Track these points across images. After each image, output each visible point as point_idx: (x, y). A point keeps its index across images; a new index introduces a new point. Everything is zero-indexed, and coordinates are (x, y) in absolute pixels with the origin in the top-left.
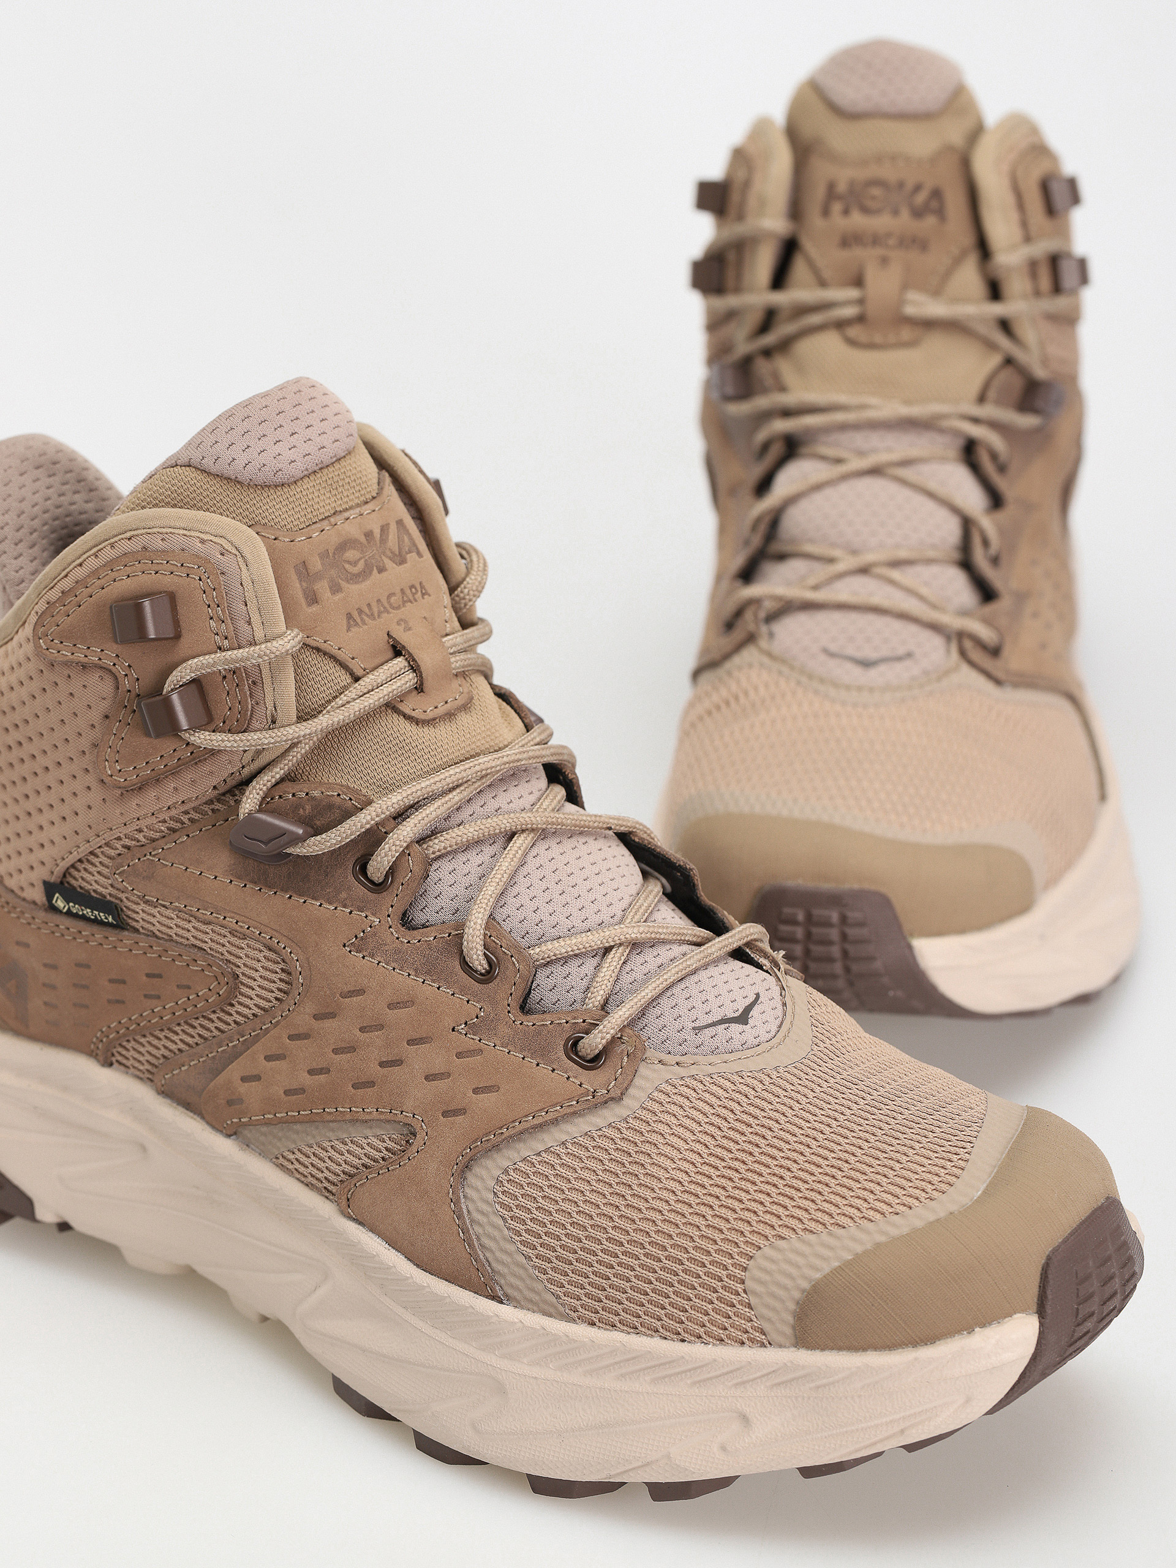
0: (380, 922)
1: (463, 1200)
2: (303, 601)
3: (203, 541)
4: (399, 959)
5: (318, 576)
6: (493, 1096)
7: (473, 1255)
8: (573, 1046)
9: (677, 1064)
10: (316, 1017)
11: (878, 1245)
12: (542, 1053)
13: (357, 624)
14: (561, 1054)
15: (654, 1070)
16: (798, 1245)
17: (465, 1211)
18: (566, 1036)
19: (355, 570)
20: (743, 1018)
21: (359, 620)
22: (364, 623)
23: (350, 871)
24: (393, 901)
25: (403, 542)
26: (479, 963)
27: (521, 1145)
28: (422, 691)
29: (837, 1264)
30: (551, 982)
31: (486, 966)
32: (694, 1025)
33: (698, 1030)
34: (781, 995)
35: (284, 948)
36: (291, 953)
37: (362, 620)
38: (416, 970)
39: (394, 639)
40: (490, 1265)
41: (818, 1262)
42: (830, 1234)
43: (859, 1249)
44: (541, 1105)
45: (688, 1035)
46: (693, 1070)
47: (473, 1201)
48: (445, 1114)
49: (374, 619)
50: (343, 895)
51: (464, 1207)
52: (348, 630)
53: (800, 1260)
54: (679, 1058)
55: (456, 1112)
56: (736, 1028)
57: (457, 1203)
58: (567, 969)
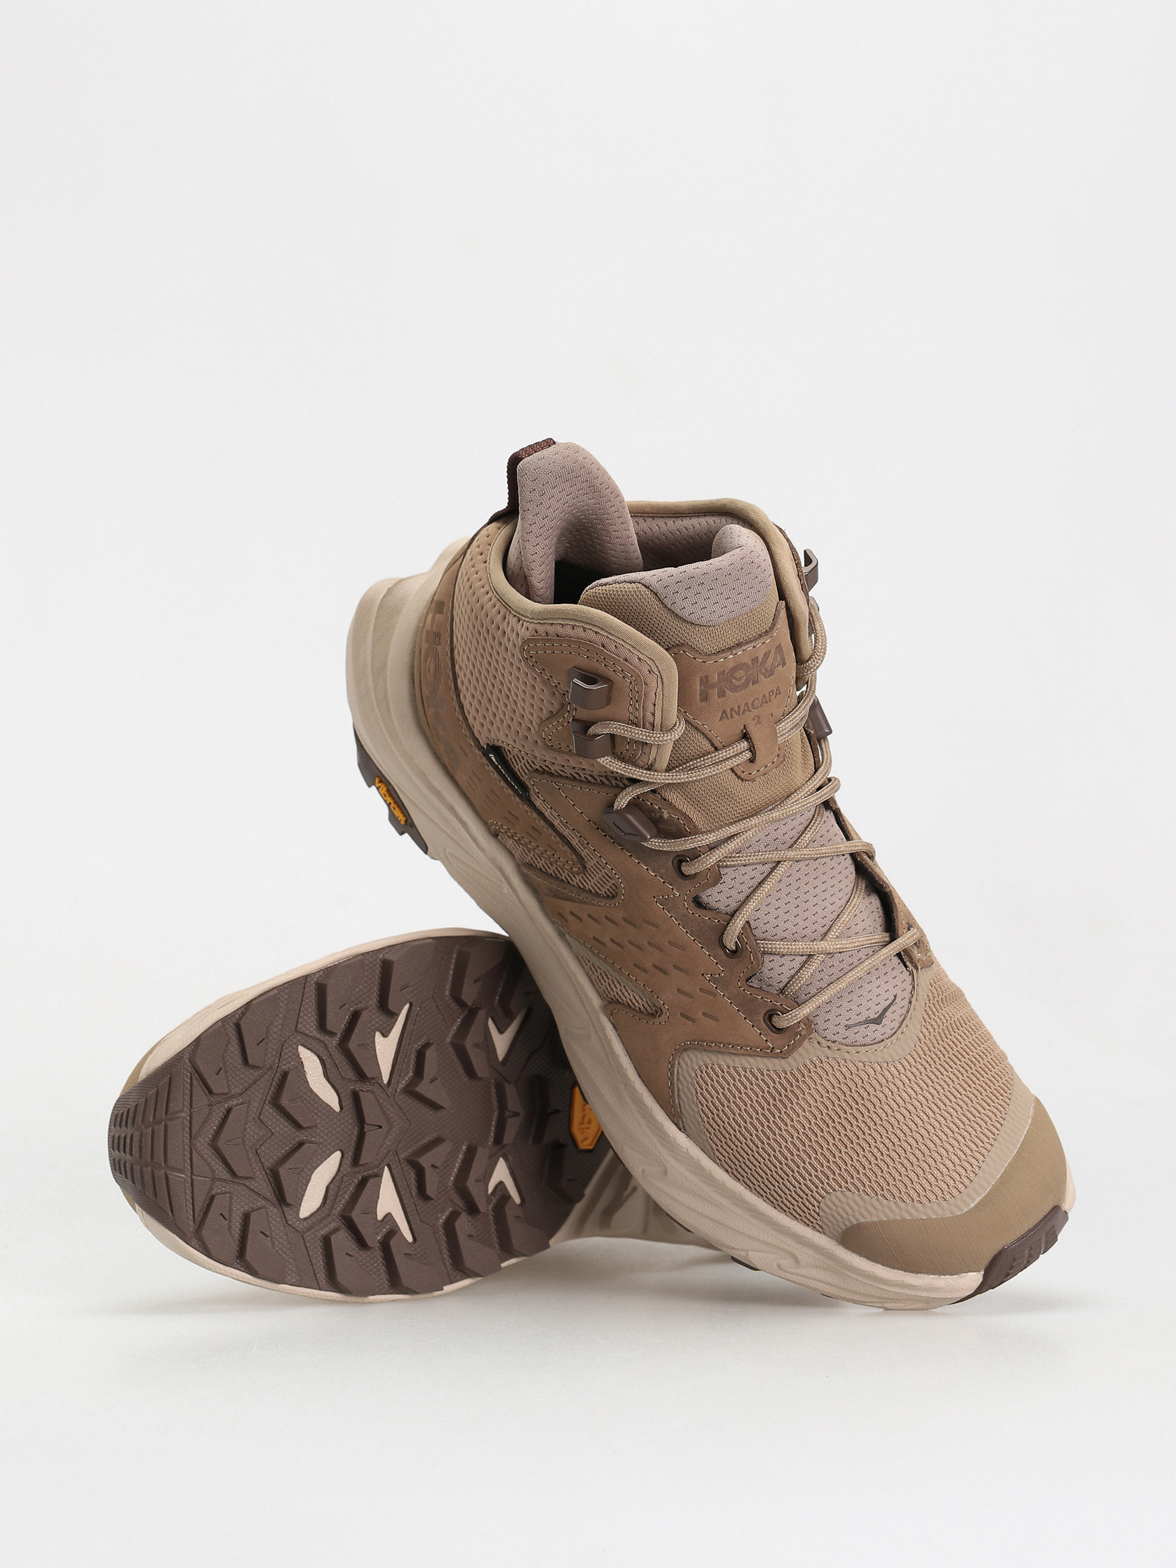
0: (679, 895)
1: (676, 1066)
2: (698, 698)
3: (639, 659)
4: (685, 921)
5: (713, 686)
6: (713, 1023)
7: (672, 1087)
8: (770, 1016)
9: (828, 1047)
10: (625, 920)
11: (904, 1220)
12: (750, 1013)
13: (727, 717)
14: (761, 1018)
15: (813, 1046)
16: (857, 1199)
17: (676, 1073)
18: (767, 1009)
19: (737, 683)
20: (878, 1021)
21: (729, 715)
22: (732, 717)
23: (671, 860)
24: (690, 889)
25: (777, 659)
26: (730, 942)
27: (721, 1056)
28: (753, 762)
29: (875, 1219)
30: (771, 965)
31: (734, 948)
32: (846, 1023)
33: (848, 1027)
34: (911, 993)
35: (618, 878)
36: (621, 883)
37: (731, 715)
38: (692, 931)
39: (747, 731)
40: (680, 1108)
41: (865, 1213)
42: (878, 1200)
43: (891, 1217)
44: (739, 1042)
45: (842, 1030)
46: (837, 1055)
47: (682, 1068)
48: (682, 1015)
49: (739, 715)
50: (663, 871)
51: (676, 1070)
52: (721, 720)
53: (855, 1207)
54: (830, 1044)
55: (688, 1018)
56: (873, 1027)
57: (673, 1066)
58: (783, 960)
